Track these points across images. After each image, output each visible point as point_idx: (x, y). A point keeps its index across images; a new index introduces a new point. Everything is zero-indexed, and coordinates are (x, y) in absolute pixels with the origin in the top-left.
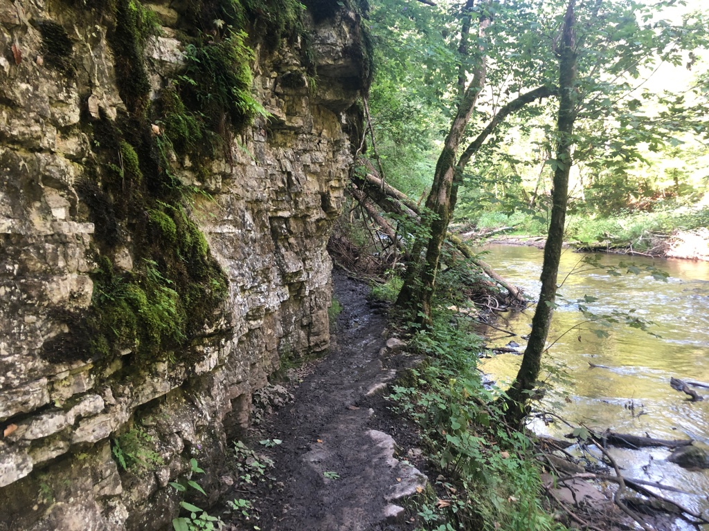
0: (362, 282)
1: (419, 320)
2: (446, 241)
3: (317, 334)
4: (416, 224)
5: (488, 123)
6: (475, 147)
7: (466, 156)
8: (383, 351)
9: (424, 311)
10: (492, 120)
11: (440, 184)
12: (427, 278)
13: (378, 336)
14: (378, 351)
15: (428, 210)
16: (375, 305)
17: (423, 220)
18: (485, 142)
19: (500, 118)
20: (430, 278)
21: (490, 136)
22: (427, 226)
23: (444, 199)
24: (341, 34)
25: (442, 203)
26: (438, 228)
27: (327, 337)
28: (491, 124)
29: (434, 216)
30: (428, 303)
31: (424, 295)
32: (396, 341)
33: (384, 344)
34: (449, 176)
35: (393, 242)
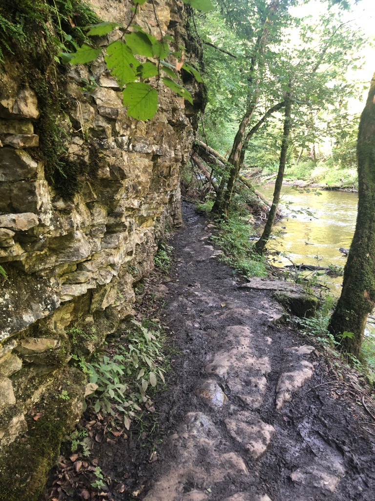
0: (191, 203)
1: (223, 217)
2: (238, 179)
3: (177, 219)
4: (223, 170)
5: (262, 117)
6: (255, 129)
7: (250, 134)
8: (206, 228)
9: (225, 213)
10: (264, 115)
11: (235, 151)
12: (227, 197)
13: (203, 224)
14: (204, 229)
15: (229, 163)
16: (200, 213)
17: (226, 168)
18: (261, 126)
19: (268, 114)
20: (229, 197)
21: (263, 124)
22: (228, 171)
23: (237, 158)
24: (194, 87)
25: (236, 160)
26: (234, 172)
27: (181, 221)
28: (264, 117)
29: (232, 166)
30: (227, 209)
31: (225, 205)
32: (212, 225)
33: (206, 226)
34: (240, 147)
35: (209, 180)
